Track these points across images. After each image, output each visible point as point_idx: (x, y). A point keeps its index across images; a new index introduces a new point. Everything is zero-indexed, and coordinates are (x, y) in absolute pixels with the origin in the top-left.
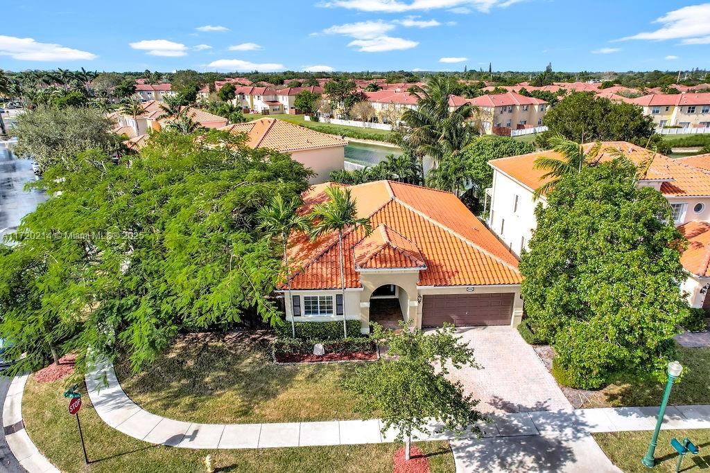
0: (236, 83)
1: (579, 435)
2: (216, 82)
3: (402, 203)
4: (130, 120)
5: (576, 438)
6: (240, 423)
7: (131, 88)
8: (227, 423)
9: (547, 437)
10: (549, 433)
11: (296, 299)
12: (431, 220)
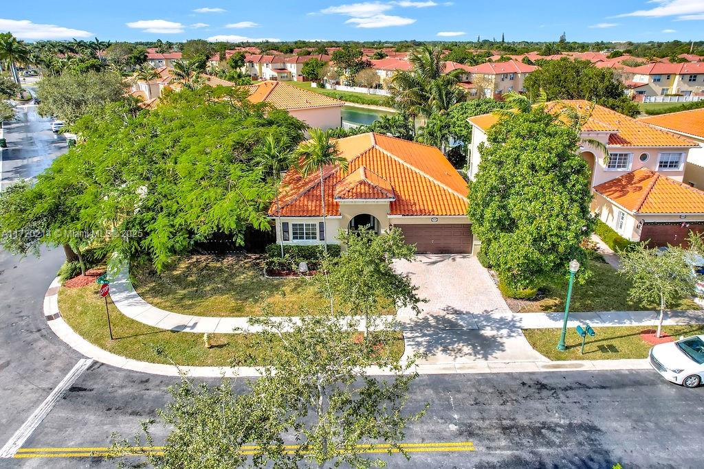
0: (246, 52)
1: (513, 334)
2: (227, 51)
3: (381, 150)
4: (143, 86)
5: (509, 336)
6: (233, 316)
7: (142, 57)
8: (223, 316)
9: (486, 335)
10: (488, 332)
11: (285, 225)
12: (405, 164)
